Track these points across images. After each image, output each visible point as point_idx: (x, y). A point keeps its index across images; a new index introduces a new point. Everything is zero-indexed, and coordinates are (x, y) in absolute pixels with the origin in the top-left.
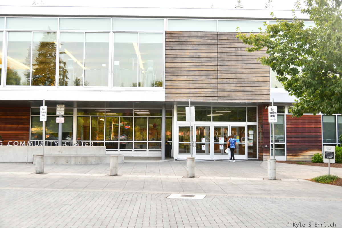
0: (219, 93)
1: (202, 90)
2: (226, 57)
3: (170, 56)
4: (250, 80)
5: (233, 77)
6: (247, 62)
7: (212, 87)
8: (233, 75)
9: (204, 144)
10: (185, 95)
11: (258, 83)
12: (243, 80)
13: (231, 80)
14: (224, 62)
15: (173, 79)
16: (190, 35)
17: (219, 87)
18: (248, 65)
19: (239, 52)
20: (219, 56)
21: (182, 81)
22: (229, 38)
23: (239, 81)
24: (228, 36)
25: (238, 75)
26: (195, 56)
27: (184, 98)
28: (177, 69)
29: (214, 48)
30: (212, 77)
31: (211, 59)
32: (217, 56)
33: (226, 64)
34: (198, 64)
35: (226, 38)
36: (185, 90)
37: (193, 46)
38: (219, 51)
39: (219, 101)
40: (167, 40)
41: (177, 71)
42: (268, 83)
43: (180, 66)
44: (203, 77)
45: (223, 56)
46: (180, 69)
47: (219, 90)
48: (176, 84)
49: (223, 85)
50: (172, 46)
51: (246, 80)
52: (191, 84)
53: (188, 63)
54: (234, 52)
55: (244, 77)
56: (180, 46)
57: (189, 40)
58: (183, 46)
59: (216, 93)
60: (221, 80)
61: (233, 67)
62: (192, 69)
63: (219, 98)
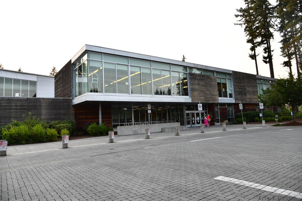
1: (202, 98)
4: (213, 94)
6: (212, 87)
7: (204, 97)
9: (193, 120)
13: (209, 94)
15: (193, 93)
19: (210, 83)
21: (196, 94)
23: (211, 95)
25: (210, 92)
26: (198, 84)
27: (197, 101)
28: (194, 89)
29: (203, 81)
30: (203, 92)
31: (203, 86)
32: (204, 84)
33: (207, 88)
34: (199, 87)
37: (198, 79)
38: (205, 82)
39: (206, 102)
40: (190, 76)
43: (194, 88)
44: (201, 92)
45: (206, 84)
47: (206, 98)
48: (194, 95)
49: (207, 96)
50: (192, 79)
52: (198, 95)
53: (197, 87)
54: (208, 83)
56: (194, 79)
57: (196, 77)
60: (206, 94)
61: (209, 89)
62: (198, 89)
63: (206, 101)
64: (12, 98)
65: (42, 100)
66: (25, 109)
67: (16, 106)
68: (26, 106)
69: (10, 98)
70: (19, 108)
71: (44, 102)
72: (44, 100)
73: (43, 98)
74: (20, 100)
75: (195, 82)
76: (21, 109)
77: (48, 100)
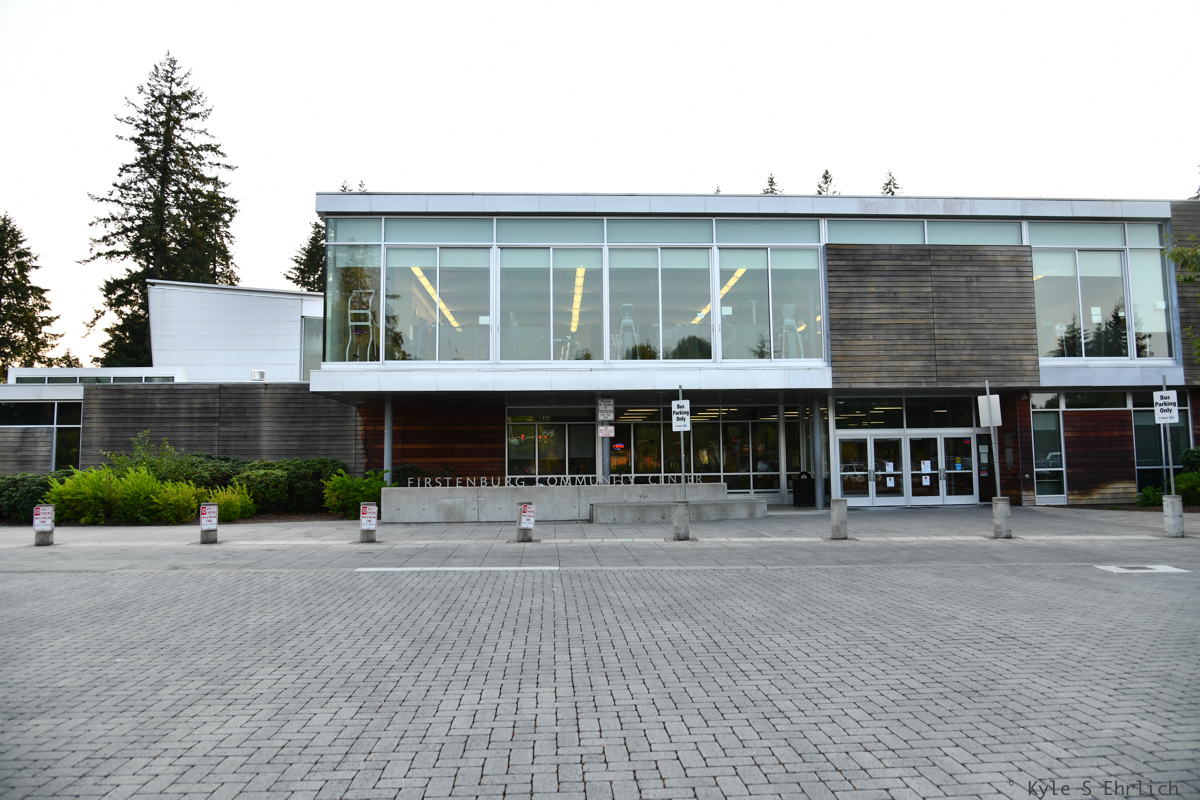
0: (939, 368)
1: (906, 363)
2: (948, 295)
3: (837, 295)
4: (998, 342)
5: (964, 337)
6: (990, 306)
7: (923, 358)
8: (964, 331)
9: (891, 475)
10: (872, 374)
11: (1016, 348)
12: (984, 342)
13: (962, 342)
14: (947, 305)
15: (847, 343)
16: (875, 251)
17: (938, 358)
18: (994, 311)
19: (975, 284)
20: (935, 294)
21: (865, 344)
22: (954, 258)
23: (978, 344)
24: (949, 253)
25: (975, 331)
26: (887, 295)
28: (853, 322)
29: (923, 279)
30: (922, 337)
31: (920, 301)
32: (930, 295)
33: (950, 310)
34: (894, 311)
35: (947, 258)
36: (870, 364)
37: (885, 273)
38: (934, 284)
39: (941, 385)
40: (830, 263)
41: (852, 327)
42: (1035, 347)
43: (859, 316)
44: (905, 337)
45: (943, 295)
46: (858, 322)
47: (938, 363)
48: (852, 353)
49: (947, 352)
50: (841, 274)
51: (991, 342)
52: (882, 353)
53: (874, 310)
54: (964, 284)
55: (988, 337)
56: (857, 274)
57: (873, 263)
58: (862, 273)
59: (933, 368)
60: (942, 342)
61: (963, 316)
62: (883, 322)
63: (939, 379)
64: (179, 387)
65: (263, 391)
66: (214, 419)
67: (191, 410)
68: (217, 410)
69: (175, 387)
70: (196, 415)
71: (268, 396)
72: (268, 391)
73: (266, 385)
74: (199, 391)
75: (863, 290)
76: (202, 419)
77: (279, 391)
